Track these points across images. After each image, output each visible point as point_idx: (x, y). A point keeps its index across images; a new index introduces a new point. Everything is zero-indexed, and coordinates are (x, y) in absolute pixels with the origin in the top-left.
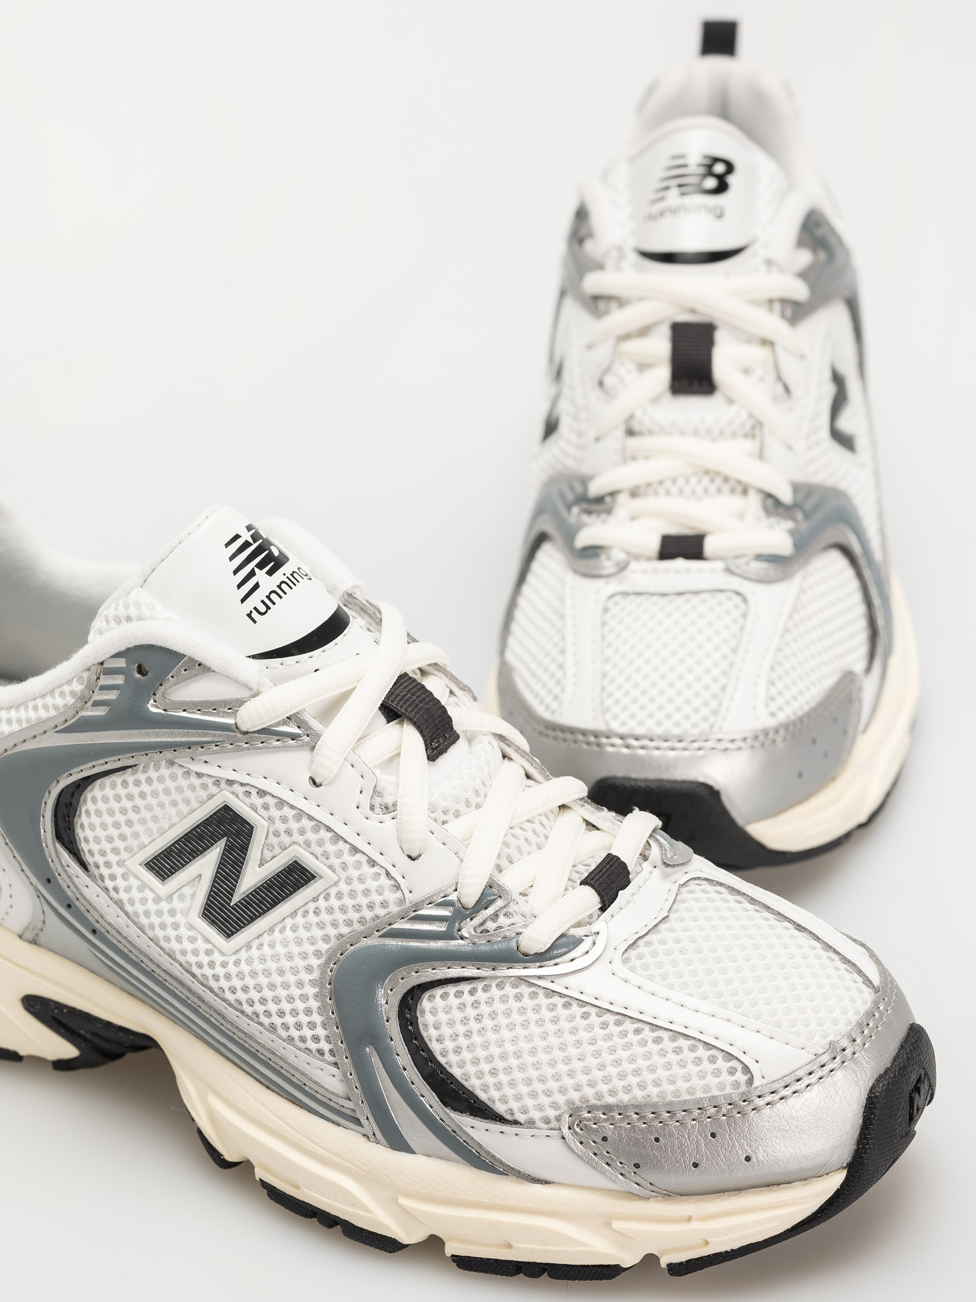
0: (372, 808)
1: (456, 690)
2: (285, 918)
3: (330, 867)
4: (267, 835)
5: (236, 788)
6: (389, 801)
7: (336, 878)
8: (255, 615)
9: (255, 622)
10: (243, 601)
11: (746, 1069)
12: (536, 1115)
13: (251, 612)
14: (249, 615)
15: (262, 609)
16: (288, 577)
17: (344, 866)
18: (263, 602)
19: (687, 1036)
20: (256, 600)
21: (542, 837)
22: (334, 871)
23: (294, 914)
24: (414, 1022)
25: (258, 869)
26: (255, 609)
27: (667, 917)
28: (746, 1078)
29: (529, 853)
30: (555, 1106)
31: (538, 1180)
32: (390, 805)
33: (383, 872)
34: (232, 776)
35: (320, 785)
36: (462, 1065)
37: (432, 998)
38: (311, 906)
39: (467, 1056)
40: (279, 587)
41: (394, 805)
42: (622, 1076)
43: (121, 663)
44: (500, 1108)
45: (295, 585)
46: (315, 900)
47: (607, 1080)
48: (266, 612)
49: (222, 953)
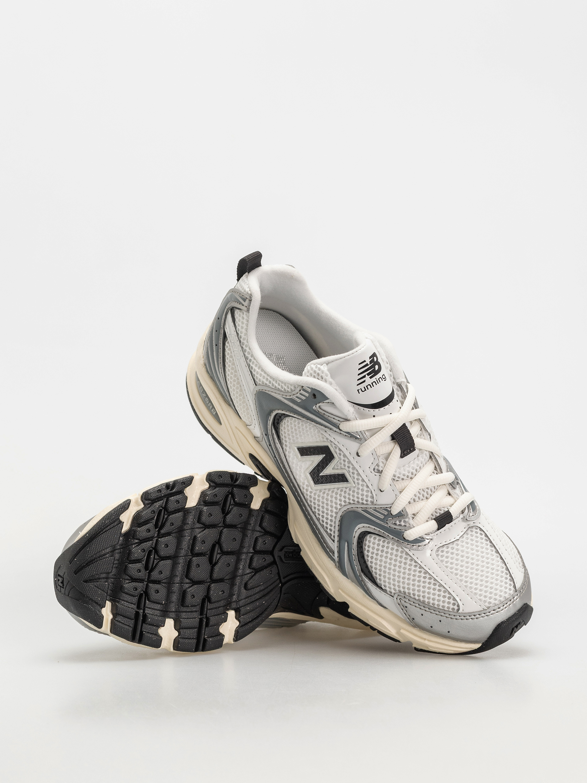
0: (374, 469)
1: (423, 429)
2: (335, 488)
3: (354, 482)
4: (338, 462)
5: (332, 444)
6: (381, 469)
7: (354, 485)
8: (360, 391)
9: (359, 393)
10: (358, 385)
11: (458, 606)
12: (388, 589)
13: (359, 389)
14: (358, 390)
15: (363, 390)
16: (377, 380)
17: (358, 484)
18: (364, 387)
19: (444, 587)
20: (362, 386)
21: (429, 495)
22: (355, 483)
23: (338, 489)
24: (362, 542)
25: (331, 469)
26: (361, 389)
27: (458, 539)
28: (457, 608)
29: (422, 500)
30: (395, 590)
31: (383, 606)
32: (380, 470)
33: (370, 491)
34: (333, 440)
35: (359, 456)
36: (371, 562)
37: (370, 537)
38: (344, 490)
39: (374, 561)
40: (372, 383)
41: (382, 471)
42: (419, 591)
43: (309, 390)
44: (378, 581)
45: (378, 383)
46: (346, 488)
47: (414, 590)
48: (364, 391)
49: (311, 489)
